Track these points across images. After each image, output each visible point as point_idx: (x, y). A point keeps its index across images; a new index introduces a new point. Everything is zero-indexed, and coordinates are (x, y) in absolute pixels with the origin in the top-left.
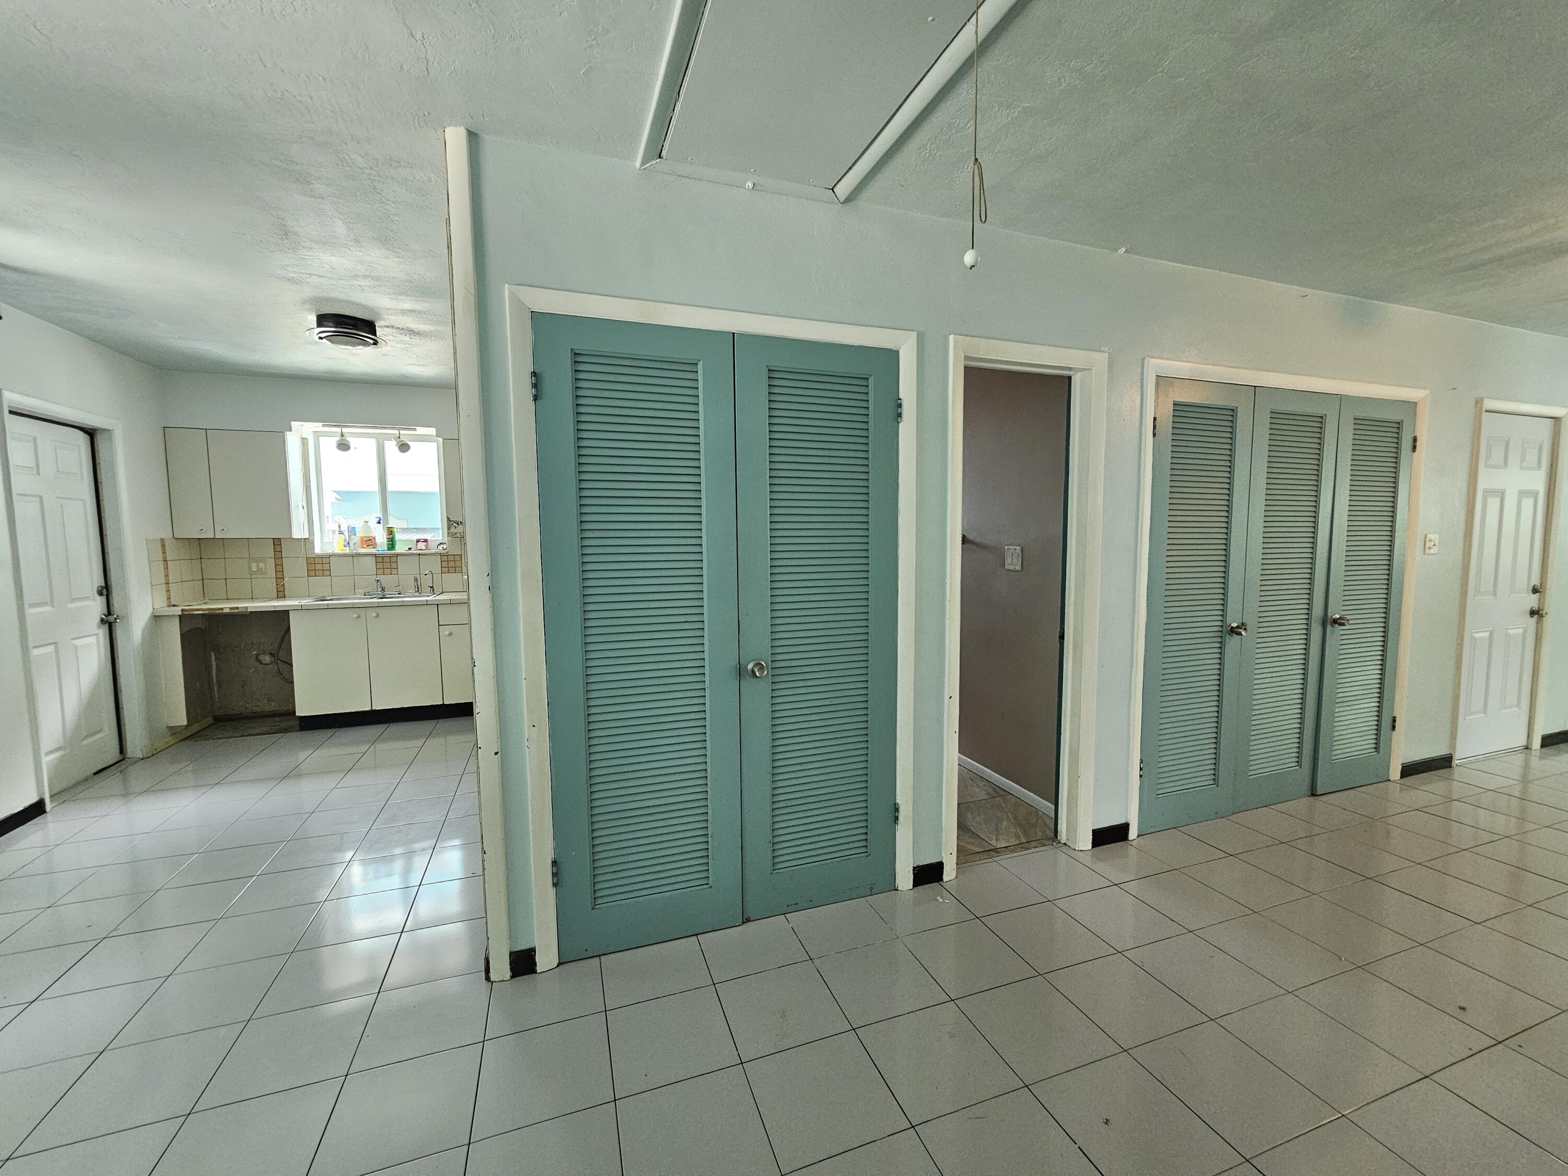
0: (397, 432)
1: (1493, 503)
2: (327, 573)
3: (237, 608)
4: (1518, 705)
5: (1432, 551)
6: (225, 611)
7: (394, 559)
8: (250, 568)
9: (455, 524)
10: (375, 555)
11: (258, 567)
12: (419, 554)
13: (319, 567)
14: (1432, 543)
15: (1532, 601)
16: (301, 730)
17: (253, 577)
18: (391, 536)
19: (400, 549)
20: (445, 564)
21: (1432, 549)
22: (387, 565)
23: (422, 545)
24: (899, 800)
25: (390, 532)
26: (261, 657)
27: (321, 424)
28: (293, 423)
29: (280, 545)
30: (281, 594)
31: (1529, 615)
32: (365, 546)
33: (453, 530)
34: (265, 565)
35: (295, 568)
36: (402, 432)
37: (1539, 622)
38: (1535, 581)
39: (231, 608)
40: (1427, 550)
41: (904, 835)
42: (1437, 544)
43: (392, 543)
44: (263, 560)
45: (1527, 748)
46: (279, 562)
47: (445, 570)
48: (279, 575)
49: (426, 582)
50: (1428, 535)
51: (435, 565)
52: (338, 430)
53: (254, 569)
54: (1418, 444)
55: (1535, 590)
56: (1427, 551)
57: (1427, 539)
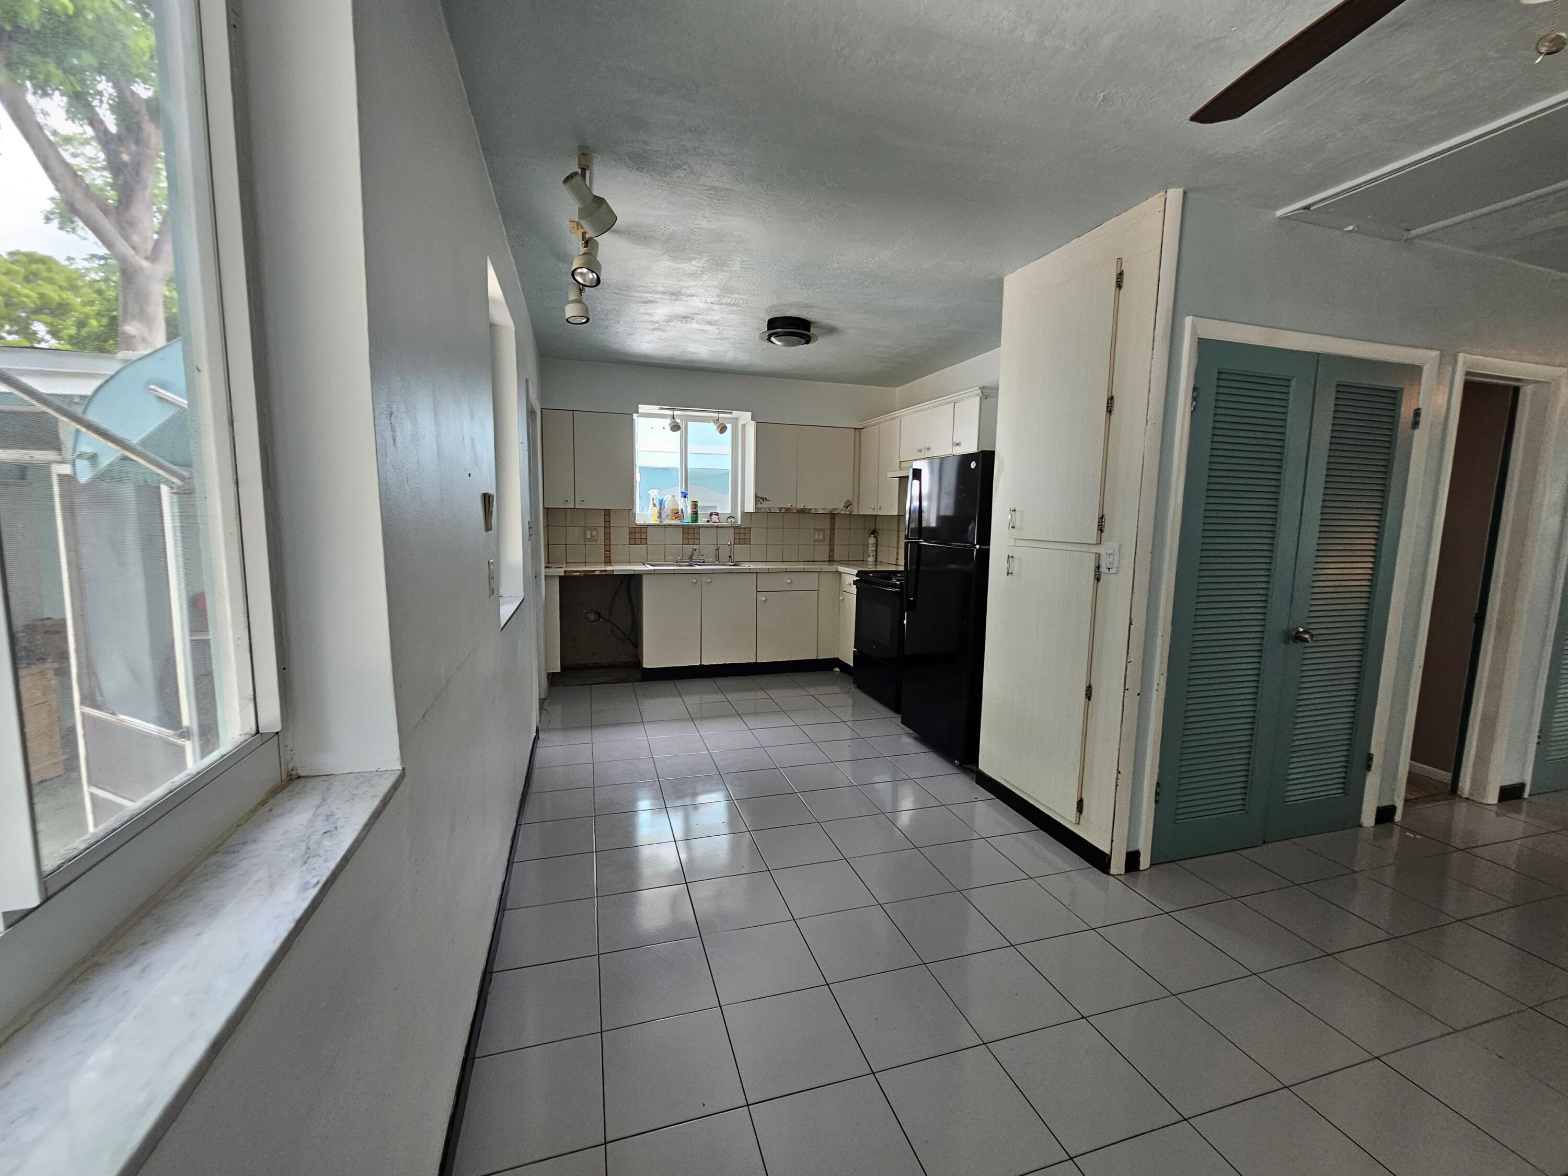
0: (716, 415)
2: (644, 541)
3: (606, 571)
6: (596, 573)
7: (696, 531)
8: (585, 536)
9: (761, 500)
10: (683, 527)
11: (591, 534)
12: (717, 527)
13: (638, 536)
16: (643, 681)
17: (587, 543)
18: (695, 510)
19: (702, 521)
20: (737, 536)
22: (691, 536)
23: (714, 518)
24: (1373, 751)
25: (695, 505)
26: (588, 615)
27: (657, 407)
28: (640, 406)
29: (610, 515)
30: (608, 560)
32: (674, 518)
33: (759, 506)
34: (597, 534)
35: (620, 536)
36: (721, 415)
39: (601, 571)
41: (1373, 781)
43: (695, 515)
44: (595, 528)
46: (607, 531)
47: (737, 541)
48: (607, 543)
49: (724, 552)
51: (727, 538)
52: (671, 412)
53: (589, 536)
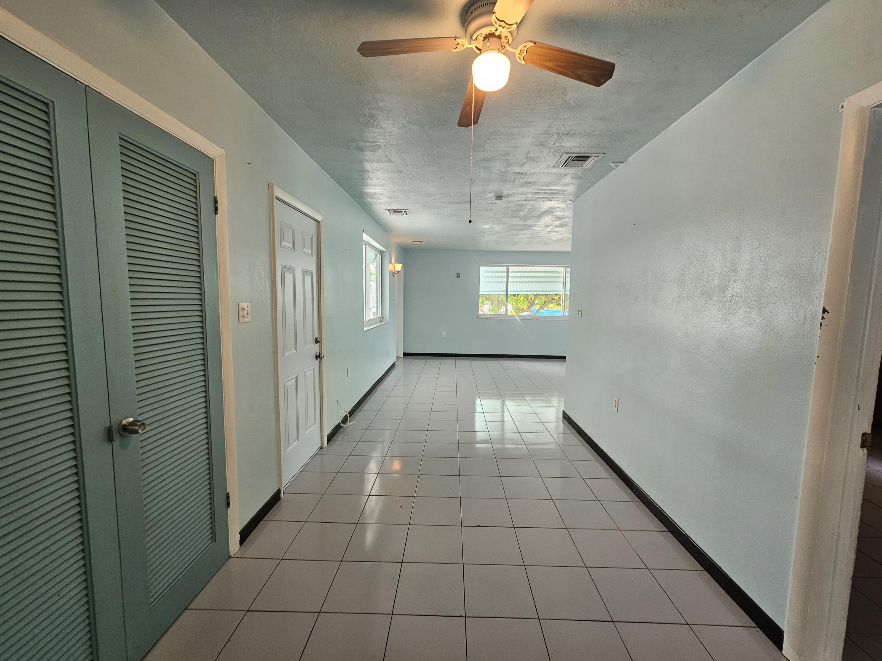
1: (289, 277)
4: (315, 423)
5: (246, 320)
14: (245, 312)
15: (315, 349)
21: (246, 318)
31: (315, 358)
37: (320, 363)
38: (316, 335)
40: (241, 318)
42: (249, 312)
45: (321, 448)
50: (240, 304)
54: (219, 205)
55: (317, 341)
56: (241, 320)
57: (240, 308)
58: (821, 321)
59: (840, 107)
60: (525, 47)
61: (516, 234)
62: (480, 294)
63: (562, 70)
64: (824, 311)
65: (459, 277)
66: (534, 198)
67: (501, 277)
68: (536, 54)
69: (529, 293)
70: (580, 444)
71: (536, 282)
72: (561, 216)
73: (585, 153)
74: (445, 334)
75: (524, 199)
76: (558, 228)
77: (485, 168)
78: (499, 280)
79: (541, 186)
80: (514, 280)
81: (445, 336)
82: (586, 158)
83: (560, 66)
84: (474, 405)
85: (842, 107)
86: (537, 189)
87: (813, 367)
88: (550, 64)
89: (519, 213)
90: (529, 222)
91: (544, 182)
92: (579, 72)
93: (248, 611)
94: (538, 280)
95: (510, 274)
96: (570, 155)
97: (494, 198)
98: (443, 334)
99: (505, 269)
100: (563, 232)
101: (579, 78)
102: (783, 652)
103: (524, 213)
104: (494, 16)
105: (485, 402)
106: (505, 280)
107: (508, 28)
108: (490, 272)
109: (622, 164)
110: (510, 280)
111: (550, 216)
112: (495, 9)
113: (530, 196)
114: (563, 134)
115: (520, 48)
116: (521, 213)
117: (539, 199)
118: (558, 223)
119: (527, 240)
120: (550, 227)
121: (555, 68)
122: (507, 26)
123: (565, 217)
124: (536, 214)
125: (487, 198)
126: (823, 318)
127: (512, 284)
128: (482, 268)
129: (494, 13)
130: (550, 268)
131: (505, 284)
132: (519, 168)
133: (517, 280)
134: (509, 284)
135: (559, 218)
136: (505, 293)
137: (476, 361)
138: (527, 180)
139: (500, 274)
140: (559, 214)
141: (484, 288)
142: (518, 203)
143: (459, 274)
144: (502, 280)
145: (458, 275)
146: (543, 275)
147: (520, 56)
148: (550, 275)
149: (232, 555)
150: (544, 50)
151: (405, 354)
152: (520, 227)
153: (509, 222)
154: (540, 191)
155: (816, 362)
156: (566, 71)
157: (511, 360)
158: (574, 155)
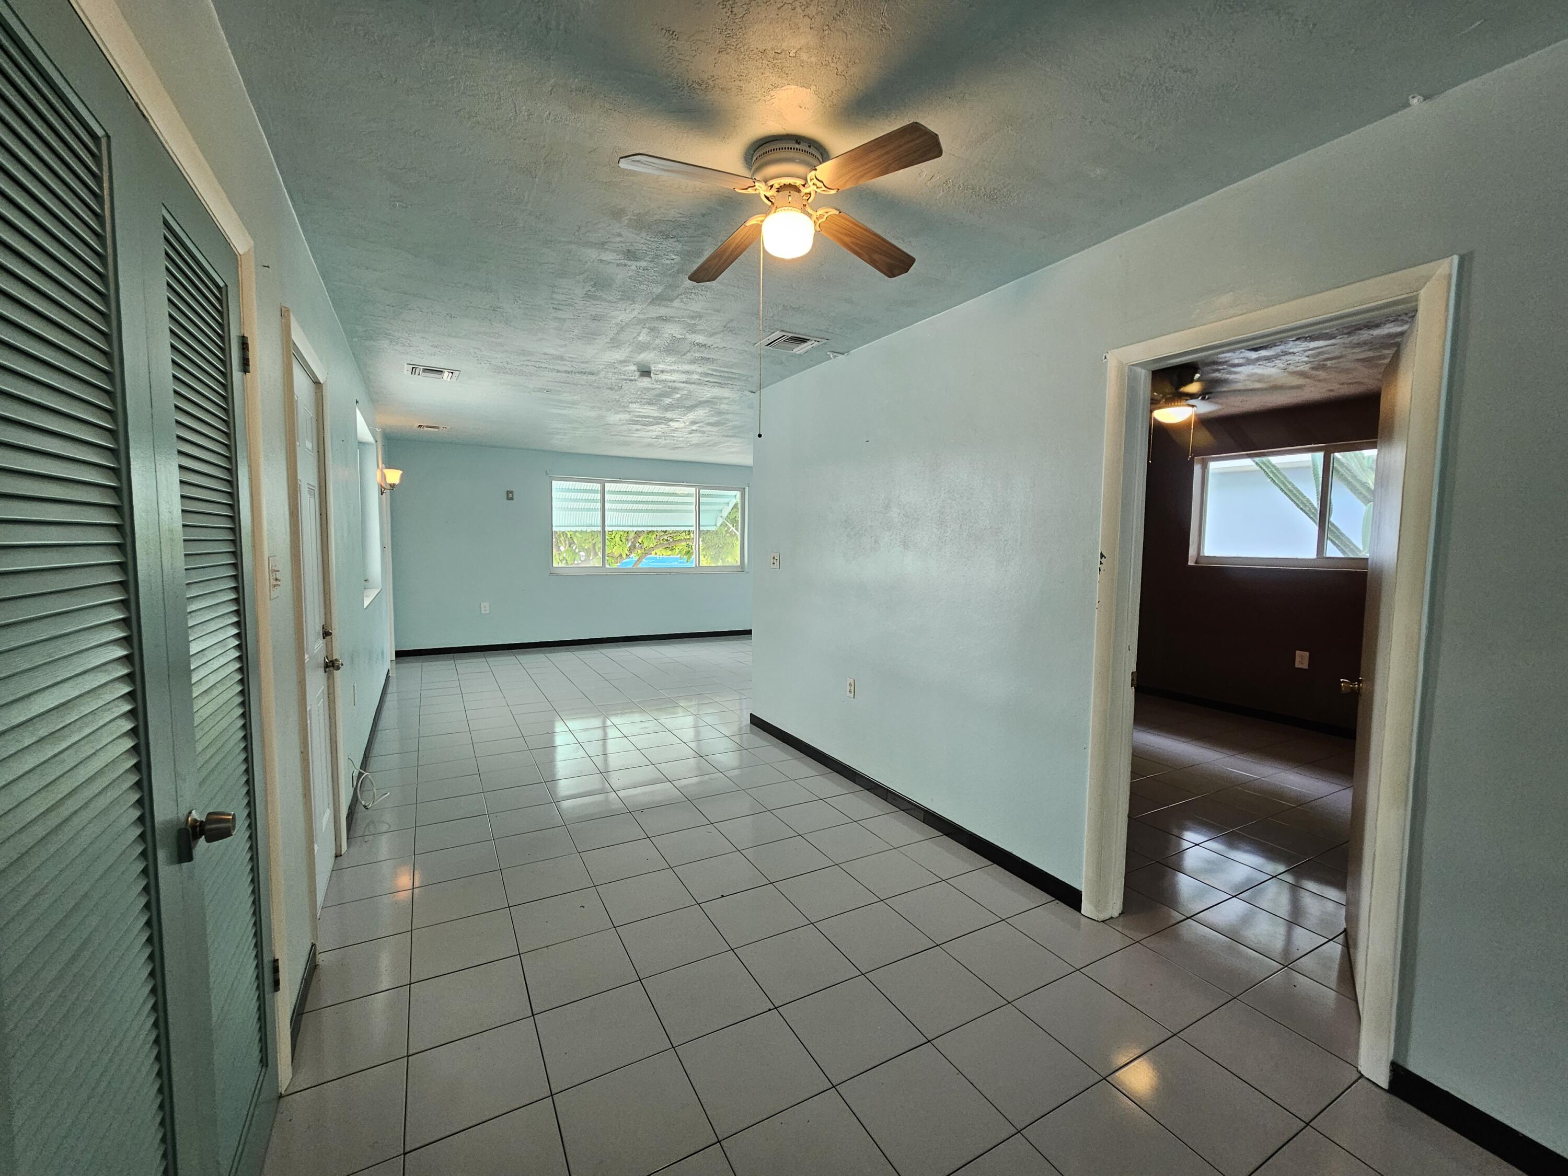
5: (276, 592)
14: (275, 576)
15: (323, 649)
21: (275, 588)
31: (323, 669)
37: (331, 678)
40: (271, 589)
45: (337, 856)
50: (270, 559)
54: (250, 355)
55: (325, 634)
56: (272, 593)
57: (271, 568)
58: (1099, 566)
59: (1104, 358)
60: (827, 212)
61: (637, 430)
62: (554, 529)
63: (857, 249)
64: (1102, 556)
65: (512, 499)
66: (699, 381)
67: (593, 501)
68: (838, 225)
69: (630, 529)
70: (786, 757)
71: (647, 511)
72: (724, 411)
73: (805, 335)
74: (488, 608)
75: (684, 380)
76: (709, 427)
77: (652, 329)
78: (587, 505)
79: (720, 367)
80: (614, 506)
81: (488, 612)
82: (804, 341)
83: (856, 244)
84: (551, 734)
85: (1105, 358)
86: (713, 370)
87: (1094, 613)
88: (847, 239)
89: (662, 398)
90: (669, 415)
91: (729, 362)
92: (876, 257)
93: (405, 1154)
94: (650, 507)
95: (607, 497)
96: (784, 334)
97: (637, 374)
98: (483, 609)
99: (598, 486)
100: (713, 433)
101: (873, 263)
102: (1082, 912)
103: (670, 400)
104: (813, 172)
105: (574, 725)
106: (599, 505)
107: (824, 191)
108: (569, 490)
109: (840, 356)
110: (607, 506)
111: (707, 408)
112: (819, 168)
113: (696, 377)
114: (791, 307)
115: (820, 212)
116: (665, 399)
117: (707, 383)
118: (713, 420)
119: (650, 440)
120: (698, 425)
121: (851, 245)
122: (824, 188)
123: (729, 412)
124: (689, 403)
125: (625, 371)
126: (1101, 563)
127: (610, 513)
128: (556, 484)
129: (816, 170)
130: (672, 487)
131: (599, 513)
132: (705, 338)
133: (619, 506)
134: (606, 513)
135: (720, 413)
136: (599, 529)
137: (558, 654)
138: (704, 355)
139: (591, 496)
140: (723, 407)
141: (561, 520)
142: (670, 384)
143: (512, 492)
144: (593, 505)
145: (510, 495)
146: (661, 498)
147: (816, 220)
148: (671, 499)
149: (283, 1093)
150: (847, 223)
151: (400, 654)
152: (651, 420)
153: (638, 410)
154: (714, 373)
155: (1097, 607)
156: (861, 252)
157: (619, 647)
158: (791, 335)
